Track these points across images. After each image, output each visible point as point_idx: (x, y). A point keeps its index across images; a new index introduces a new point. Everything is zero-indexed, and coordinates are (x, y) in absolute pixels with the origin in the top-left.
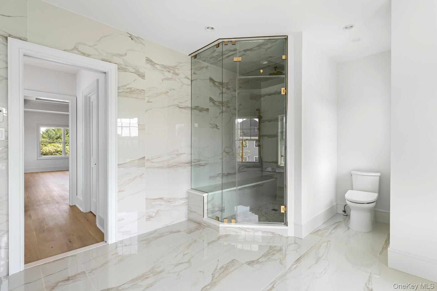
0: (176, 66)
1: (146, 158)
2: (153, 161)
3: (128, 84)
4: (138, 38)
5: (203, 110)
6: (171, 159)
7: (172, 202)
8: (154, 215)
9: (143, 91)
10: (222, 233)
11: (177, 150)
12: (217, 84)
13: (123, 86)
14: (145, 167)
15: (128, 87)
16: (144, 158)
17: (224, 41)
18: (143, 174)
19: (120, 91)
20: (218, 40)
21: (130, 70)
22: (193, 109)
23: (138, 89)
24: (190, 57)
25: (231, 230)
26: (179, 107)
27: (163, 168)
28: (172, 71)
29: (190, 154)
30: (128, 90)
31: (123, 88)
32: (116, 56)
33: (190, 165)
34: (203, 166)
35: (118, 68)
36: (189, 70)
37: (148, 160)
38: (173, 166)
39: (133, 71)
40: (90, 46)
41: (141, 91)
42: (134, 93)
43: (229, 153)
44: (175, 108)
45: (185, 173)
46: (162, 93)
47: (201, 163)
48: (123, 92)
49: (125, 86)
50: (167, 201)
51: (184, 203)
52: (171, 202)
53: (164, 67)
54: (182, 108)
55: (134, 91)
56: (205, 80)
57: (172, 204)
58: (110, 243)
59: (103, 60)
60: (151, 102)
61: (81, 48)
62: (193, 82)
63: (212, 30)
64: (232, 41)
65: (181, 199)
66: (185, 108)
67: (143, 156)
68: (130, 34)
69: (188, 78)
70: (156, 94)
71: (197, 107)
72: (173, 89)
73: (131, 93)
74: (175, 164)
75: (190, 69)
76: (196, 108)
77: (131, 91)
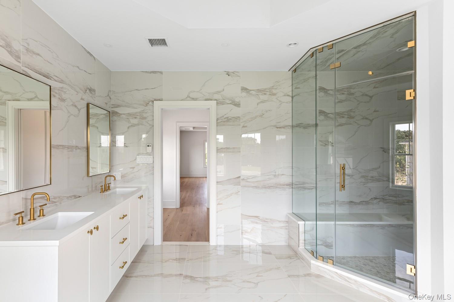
0: (272, 87)
1: (242, 178)
2: (248, 180)
3: (225, 114)
4: (234, 73)
5: (309, 127)
6: (268, 180)
7: (269, 223)
8: (249, 230)
9: (239, 118)
10: (313, 271)
11: (274, 170)
12: (331, 92)
13: (221, 117)
14: (240, 185)
15: (225, 117)
16: (240, 177)
17: (318, 49)
18: (239, 192)
19: (219, 121)
20: (310, 49)
21: (227, 102)
22: (295, 127)
23: (234, 117)
24: (291, 72)
25: (326, 272)
26: (276, 127)
27: (259, 188)
28: (268, 93)
29: (290, 176)
30: (226, 120)
31: (222, 118)
32: (216, 94)
33: (291, 188)
34: (309, 189)
35: (217, 103)
36: (289, 86)
37: (243, 179)
38: (269, 187)
39: (229, 102)
40: (197, 92)
41: (236, 118)
42: (231, 121)
43: (352, 176)
44: (272, 128)
45: (285, 195)
46: (257, 116)
47: (306, 185)
48: (222, 122)
49: (223, 116)
50: (262, 221)
51: (283, 226)
52: (267, 222)
53: (259, 91)
54: (280, 128)
55: (231, 119)
56: (312, 91)
57: (268, 225)
58: (211, 245)
59: (206, 100)
60: (246, 127)
61: (192, 95)
62: (294, 98)
63: (296, 45)
64: (327, 46)
65: (280, 221)
66: (284, 127)
67: (239, 176)
68: (227, 72)
69: (288, 95)
70: (251, 118)
71: (300, 124)
72: (270, 110)
73: (228, 122)
74: (272, 185)
75: (291, 85)
76: (298, 126)
77: (228, 120)
